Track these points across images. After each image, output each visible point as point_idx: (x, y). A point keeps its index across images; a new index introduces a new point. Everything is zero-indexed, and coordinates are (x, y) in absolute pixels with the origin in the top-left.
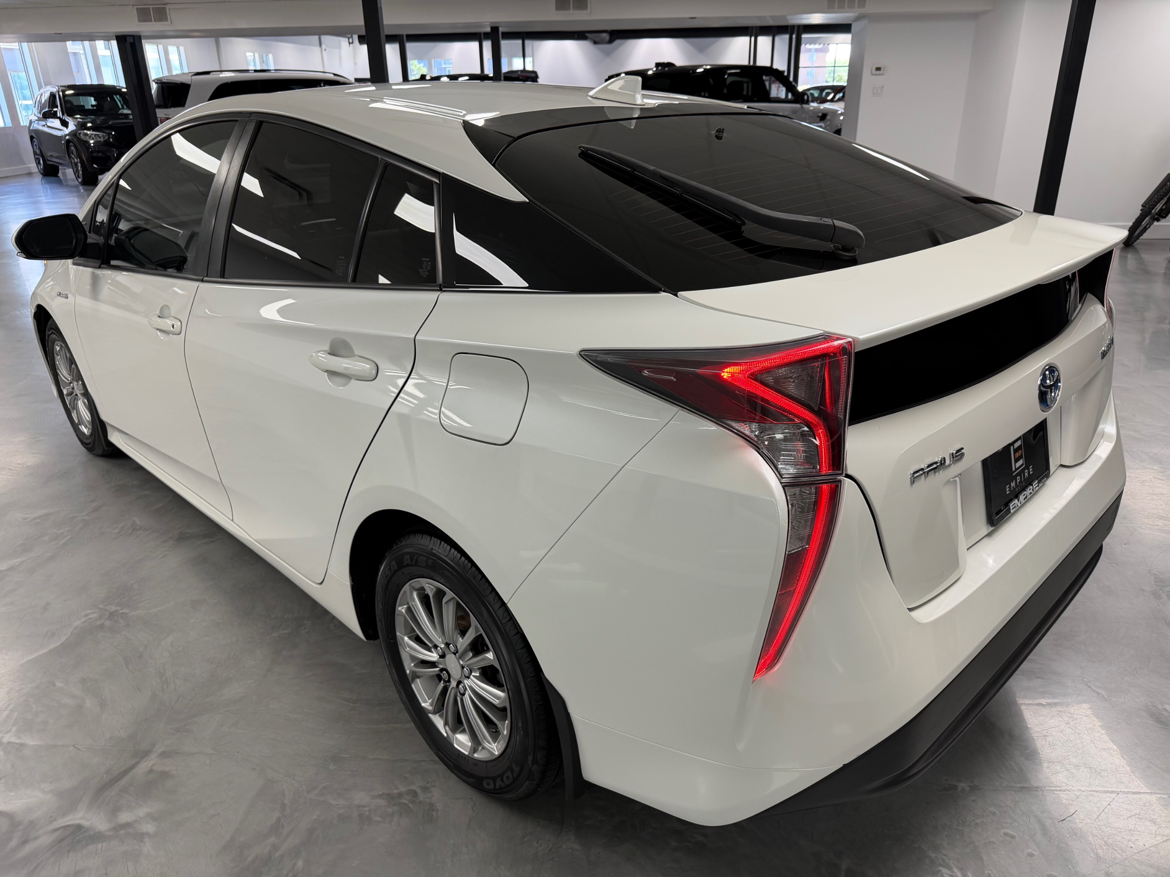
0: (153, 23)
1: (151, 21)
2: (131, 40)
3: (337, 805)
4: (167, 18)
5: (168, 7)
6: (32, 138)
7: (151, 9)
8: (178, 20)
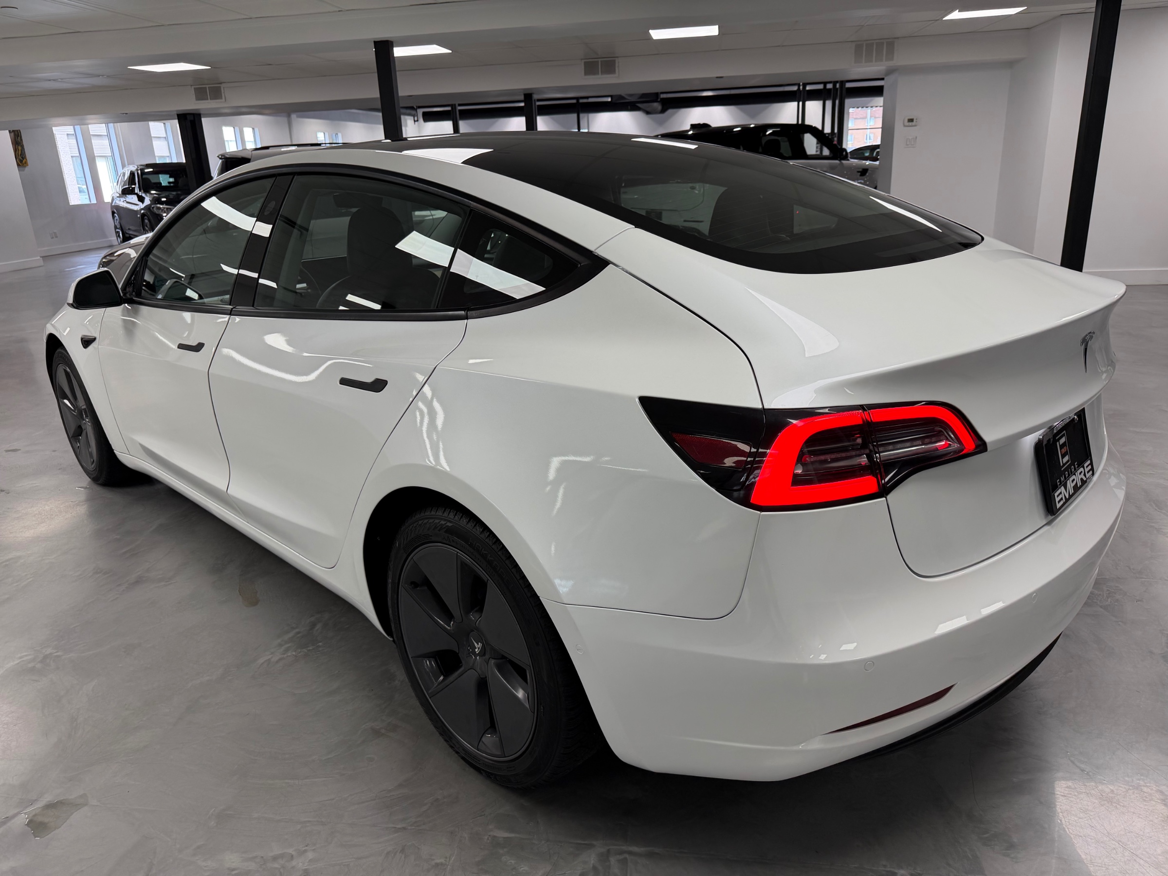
0: (209, 101)
1: (208, 99)
2: (192, 118)
3: (205, 867)
4: (222, 96)
5: (222, 86)
6: (113, 213)
7: (208, 89)
8: (233, 98)
